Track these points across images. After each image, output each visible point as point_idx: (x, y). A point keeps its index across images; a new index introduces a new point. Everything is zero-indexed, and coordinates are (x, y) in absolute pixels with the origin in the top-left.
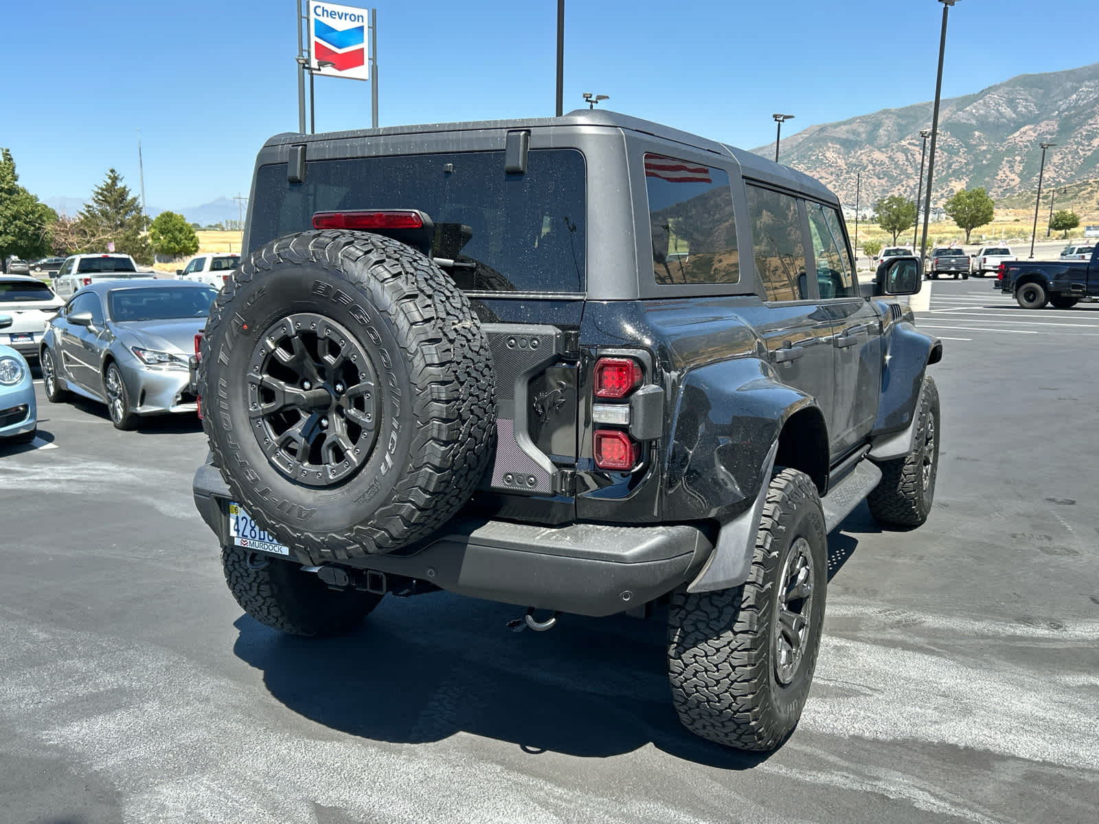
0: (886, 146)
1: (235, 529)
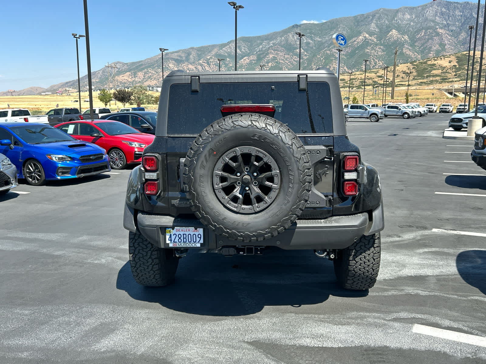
0: (194, 63)
1: (169, 240)
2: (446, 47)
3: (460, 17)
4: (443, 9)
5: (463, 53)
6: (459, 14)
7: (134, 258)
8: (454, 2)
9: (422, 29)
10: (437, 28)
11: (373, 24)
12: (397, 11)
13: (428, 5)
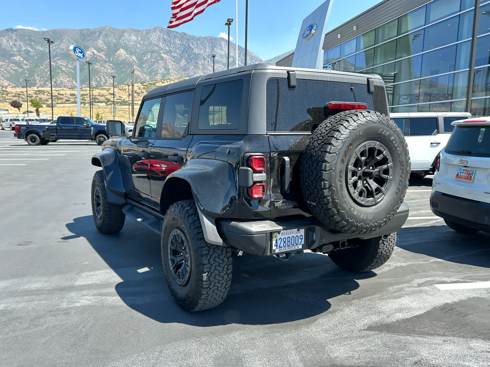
1: (275, 246)
2: (170, 71)
3: (180, 45)
4: (165, 36)
5: (185, 78)
6: (179, 42)
7: (209, 277)
8: (174, 31)
9: (149, 52)
10: (161, 53)
11: (100, 40)
12: (124, 31)
13: (152, 30)
